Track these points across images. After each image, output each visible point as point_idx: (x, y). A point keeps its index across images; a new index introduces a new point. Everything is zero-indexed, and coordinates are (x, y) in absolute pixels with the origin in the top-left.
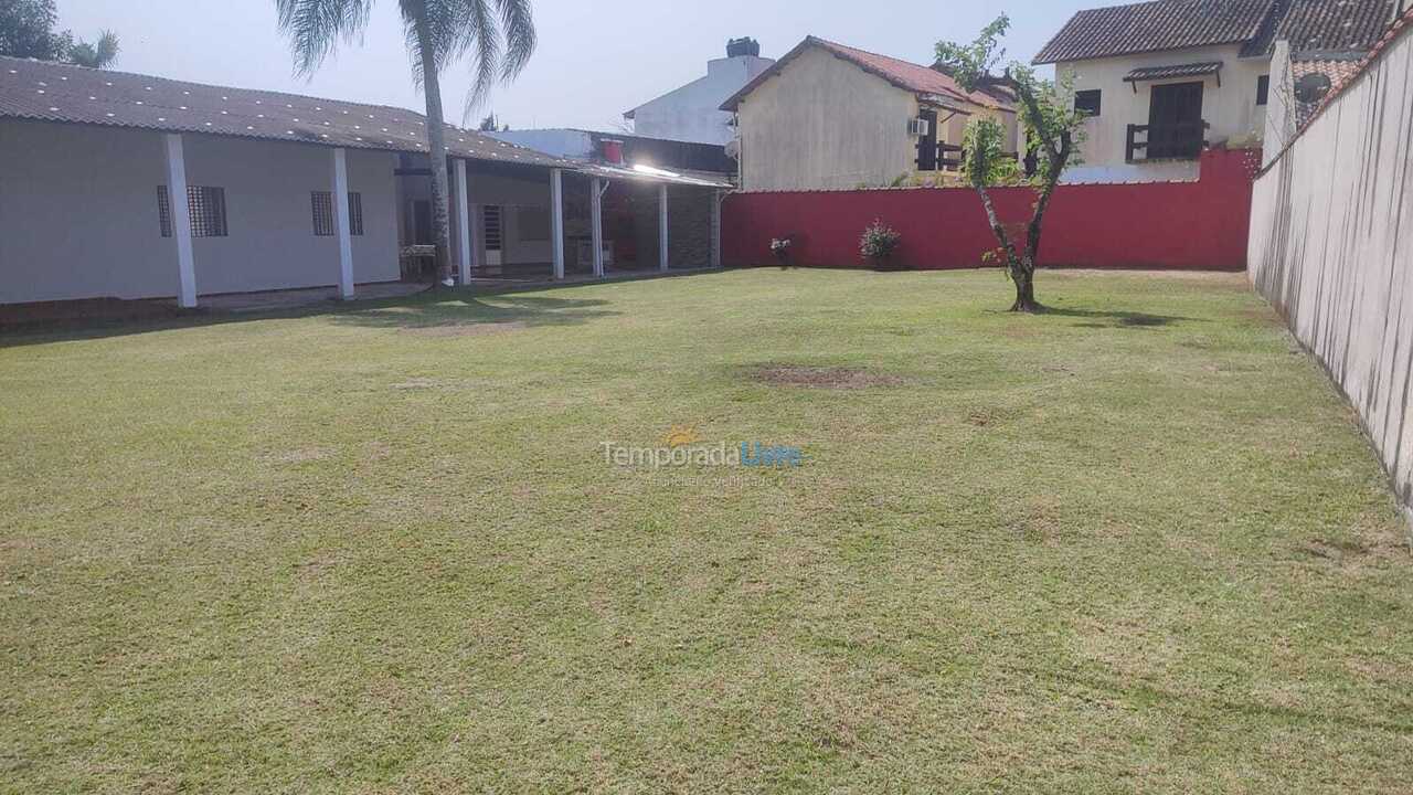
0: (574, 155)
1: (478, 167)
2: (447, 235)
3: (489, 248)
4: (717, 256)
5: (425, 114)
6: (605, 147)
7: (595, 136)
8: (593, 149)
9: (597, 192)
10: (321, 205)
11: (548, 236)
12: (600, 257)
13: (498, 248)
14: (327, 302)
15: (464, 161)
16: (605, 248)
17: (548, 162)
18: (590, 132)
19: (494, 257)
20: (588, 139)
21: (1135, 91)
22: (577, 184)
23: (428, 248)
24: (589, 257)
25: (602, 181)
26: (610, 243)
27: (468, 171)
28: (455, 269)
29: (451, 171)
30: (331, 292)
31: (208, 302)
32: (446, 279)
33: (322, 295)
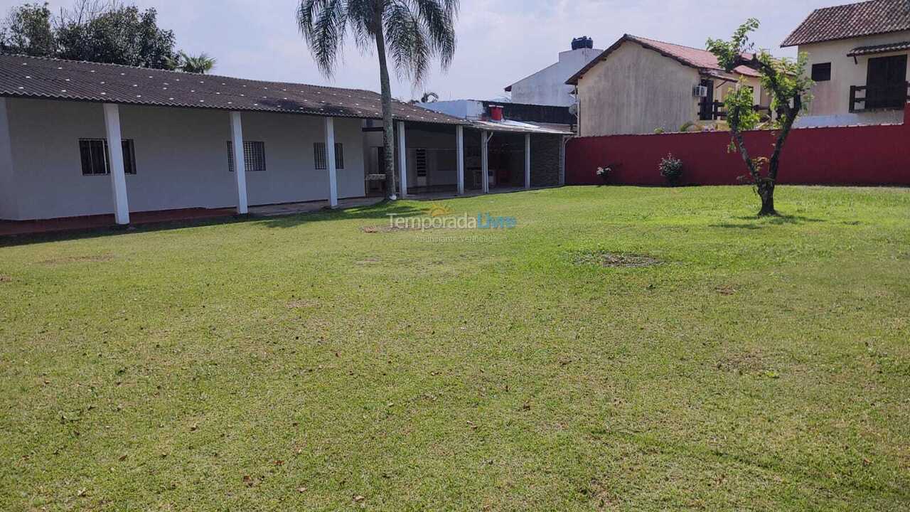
0: (474, 114)
1: (411, 126)
2: (393, 169)
3: (419, 175)
4: (562, 179)
5: (380, 93)
6: (491, 110)
7: (485, 104)
8: (484, 112)
9: (485, 140)
10: (320, 150)
11: (455, 168)
12: (486, 179)
13: (424, 175)
14: (325, 212)
15: (403, 123)
16: (490, 174)
17: (455, 121)
18: (483, 102)
19: (422, 181)
20: (481, 105)
21: (856, 63)
22: (472, 134)
23: (382, 176)
24: (480, 181)
25: (489, 132)
26: (493, 171)
27: (406, 129)
28: (398, 189)
29: (395, 128)
30: (326, 204)
31: (255, 211)
32: (391, 195)
33: (318, 206)
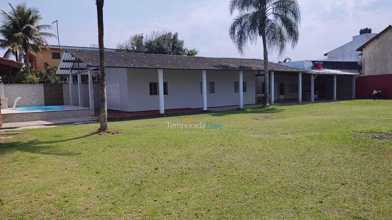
0: (308, 67)
1: (277, 73)
2: (268, 92)
3: (280, 95)
4: (354, 96)
5: (263, 59)
6: (316, 65)
7: (314, 62)
8: (313, 65)
9: (313, 78)
10: (237, 85)
11: (297, 91)
12: (313, 96)
13: (283, 94)
14: (237, 110)
15: (273, 72)
16: (315, 94)
17: (298, 70)
18: (312, 61)
19: (282, 97)
20: (311, 63)
22: (306, 76)
23: (263, 95)
24: (310, 97)
25: (315, 75)
26: (317, 93)
27: (274, 74)
28: (270, 101)
29: (270, 75)
30: (238, 107)
31: (209, 109)
32: (267, 103)
33: (235, 108)
